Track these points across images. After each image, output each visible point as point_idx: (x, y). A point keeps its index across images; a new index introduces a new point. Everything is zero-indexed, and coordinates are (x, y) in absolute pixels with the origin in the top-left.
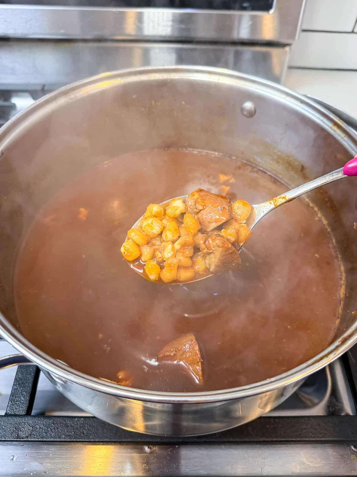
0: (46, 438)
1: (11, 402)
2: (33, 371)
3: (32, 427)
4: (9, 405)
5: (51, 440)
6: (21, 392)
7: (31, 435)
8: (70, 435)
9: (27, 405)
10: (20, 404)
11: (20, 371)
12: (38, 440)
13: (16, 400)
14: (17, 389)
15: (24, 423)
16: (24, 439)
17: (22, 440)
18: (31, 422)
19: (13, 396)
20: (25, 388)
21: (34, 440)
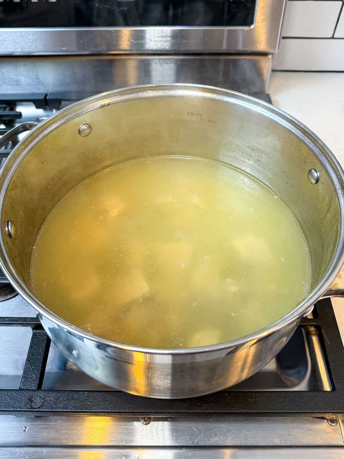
0: (56, 409)
1: (24, 379)
2: (42, 352)
3: (43, 399)
4: (22, 381)
5: (59, 410)
6: (33, 371)
7: (42, 406)
8: (75, 407)
9: (38, 381)
10: (32, 380)
11: (31, 352)
12: (48, 410)
13: (28, 377)
14: (29, 367)
15: (36, 396)
16: (36, 410)
17: (35, 410)
18: (42, 395)
19: (25, 374)
20: (35, 367)
21: (45, 410)
